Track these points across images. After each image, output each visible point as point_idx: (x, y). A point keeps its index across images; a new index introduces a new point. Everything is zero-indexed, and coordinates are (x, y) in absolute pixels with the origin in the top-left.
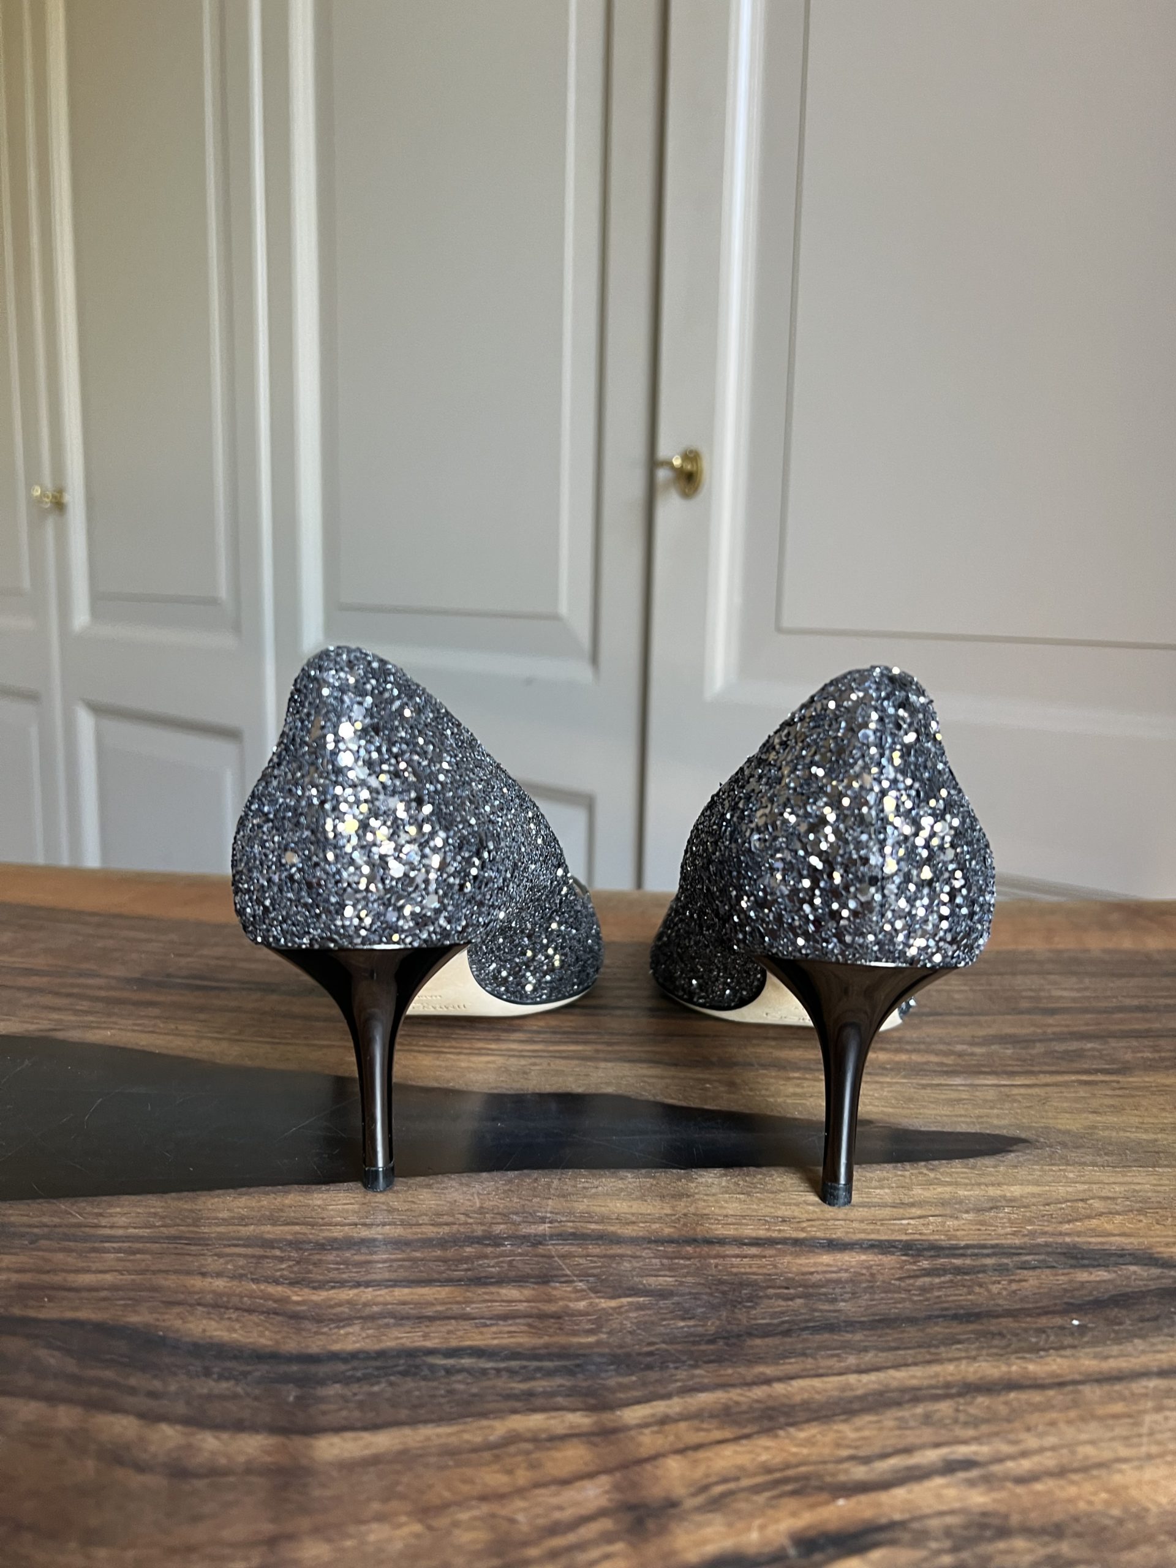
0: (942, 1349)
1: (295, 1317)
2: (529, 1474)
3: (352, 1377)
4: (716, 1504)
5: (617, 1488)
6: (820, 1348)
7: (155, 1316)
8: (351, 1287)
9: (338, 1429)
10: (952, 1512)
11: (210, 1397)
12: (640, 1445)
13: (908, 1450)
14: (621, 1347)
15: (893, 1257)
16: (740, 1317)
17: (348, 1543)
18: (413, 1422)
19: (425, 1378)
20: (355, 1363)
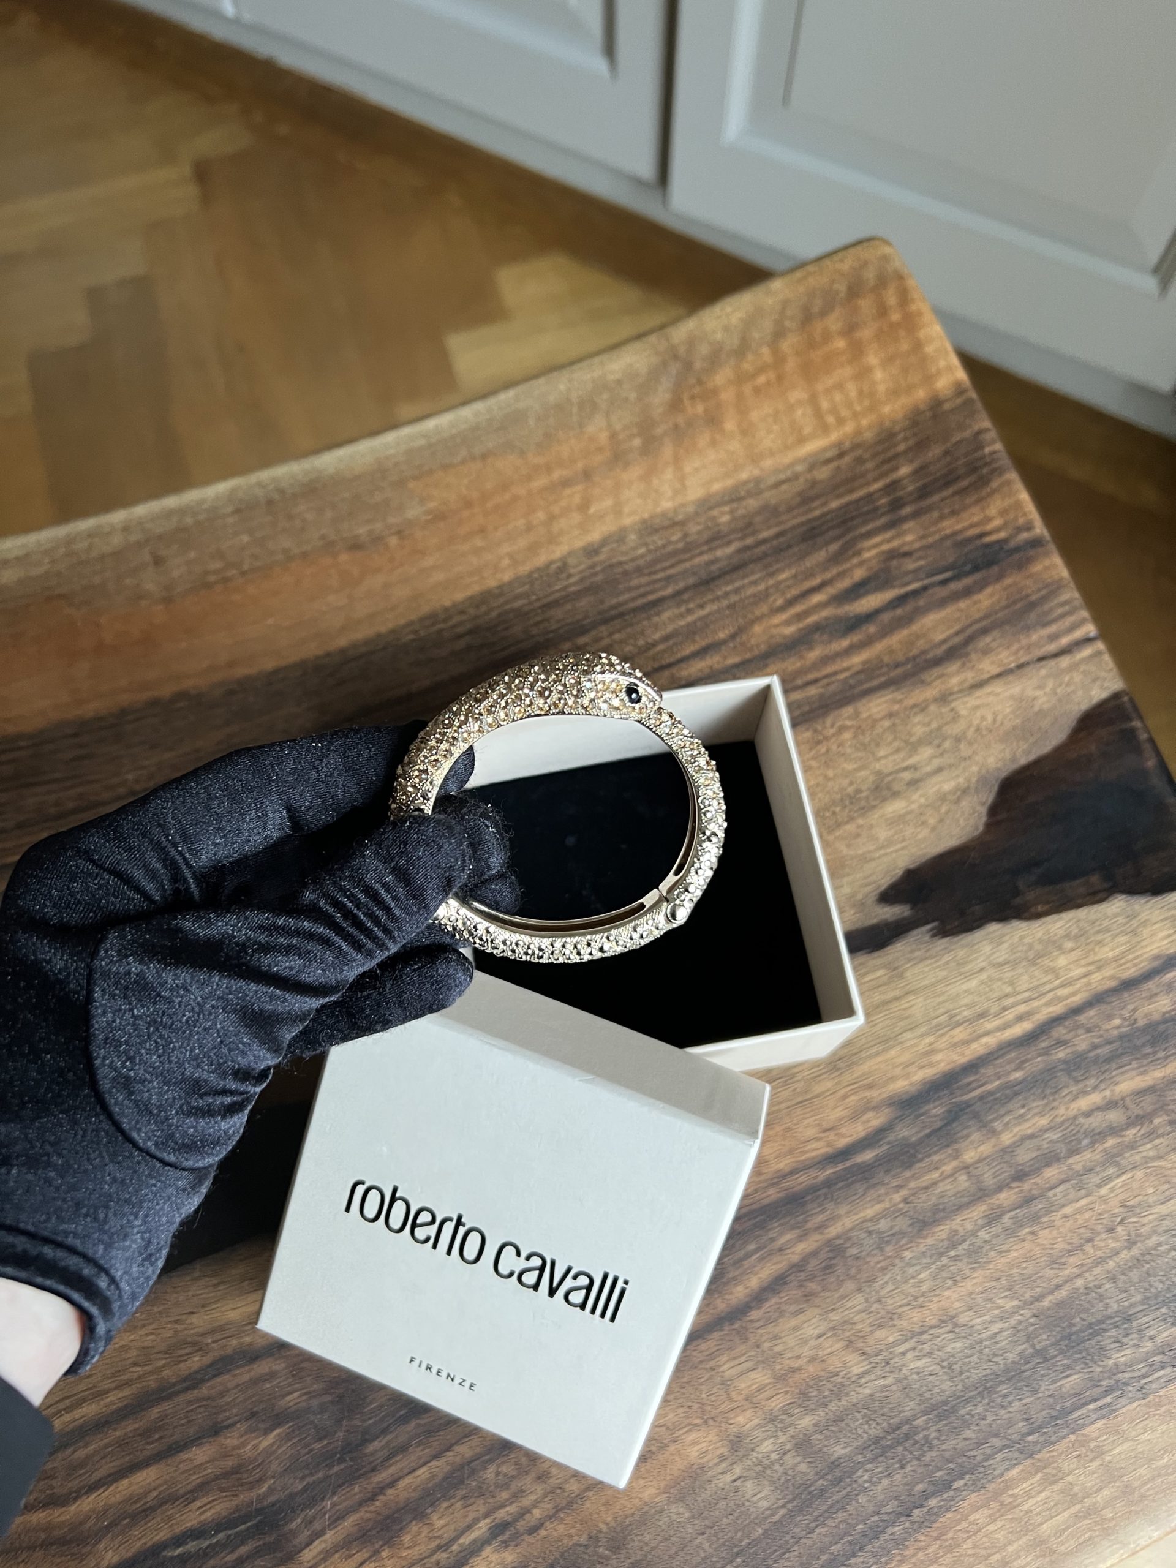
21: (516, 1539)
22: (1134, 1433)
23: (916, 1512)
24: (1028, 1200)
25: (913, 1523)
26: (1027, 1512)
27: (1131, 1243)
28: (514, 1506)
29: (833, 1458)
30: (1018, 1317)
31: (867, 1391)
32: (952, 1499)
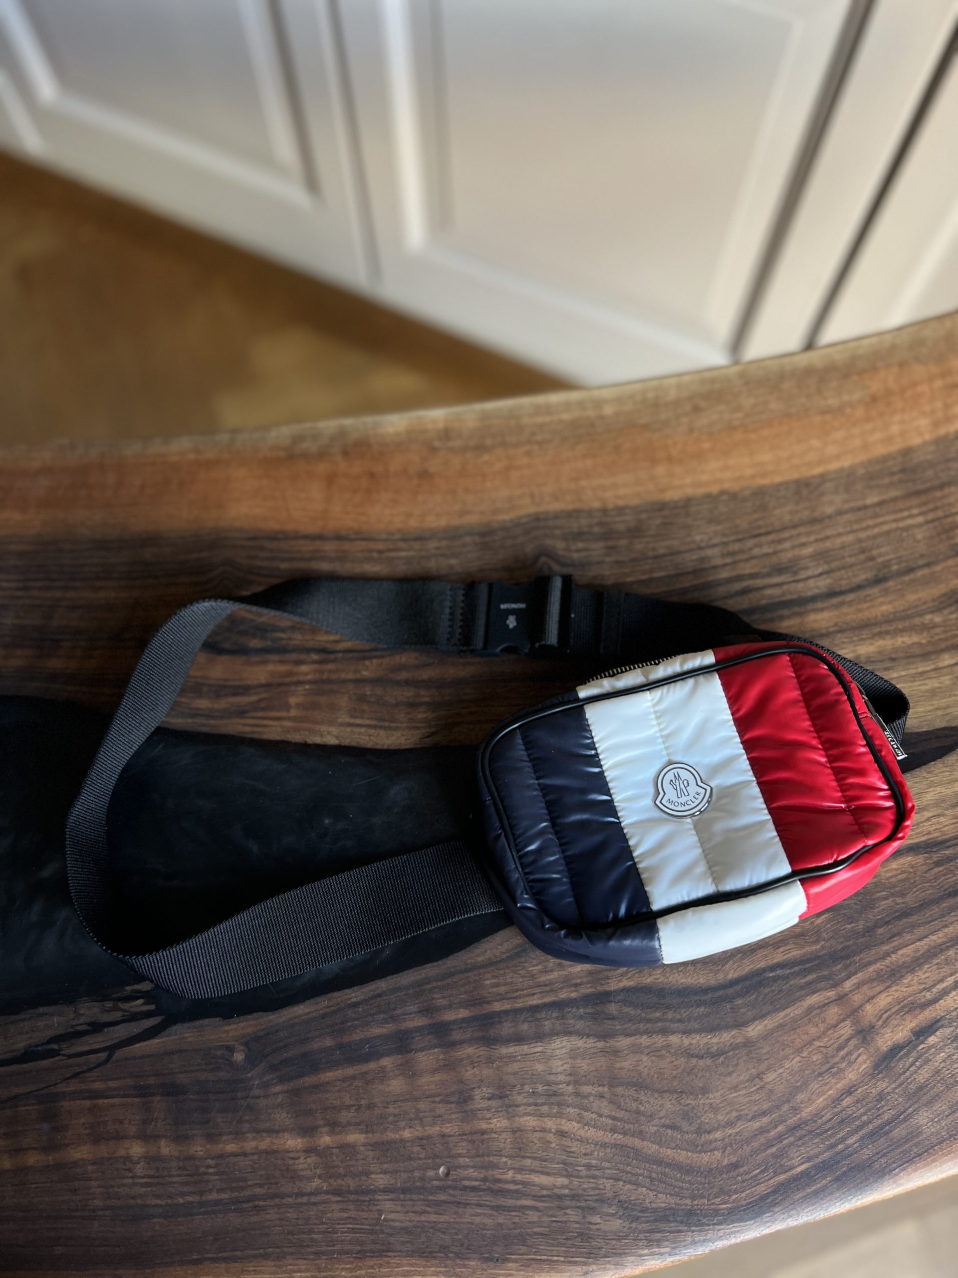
0: (947, 917)
2: (823, 1025)
4: (886, 1023)
5: (853, 1024)
6: (904, 928)
7: (652, 977)
12: (854, 1001)
14: (831, 948)
15: (921, 856)
16: (870, 916)
18: (777, 1010)
19: (768, 986)
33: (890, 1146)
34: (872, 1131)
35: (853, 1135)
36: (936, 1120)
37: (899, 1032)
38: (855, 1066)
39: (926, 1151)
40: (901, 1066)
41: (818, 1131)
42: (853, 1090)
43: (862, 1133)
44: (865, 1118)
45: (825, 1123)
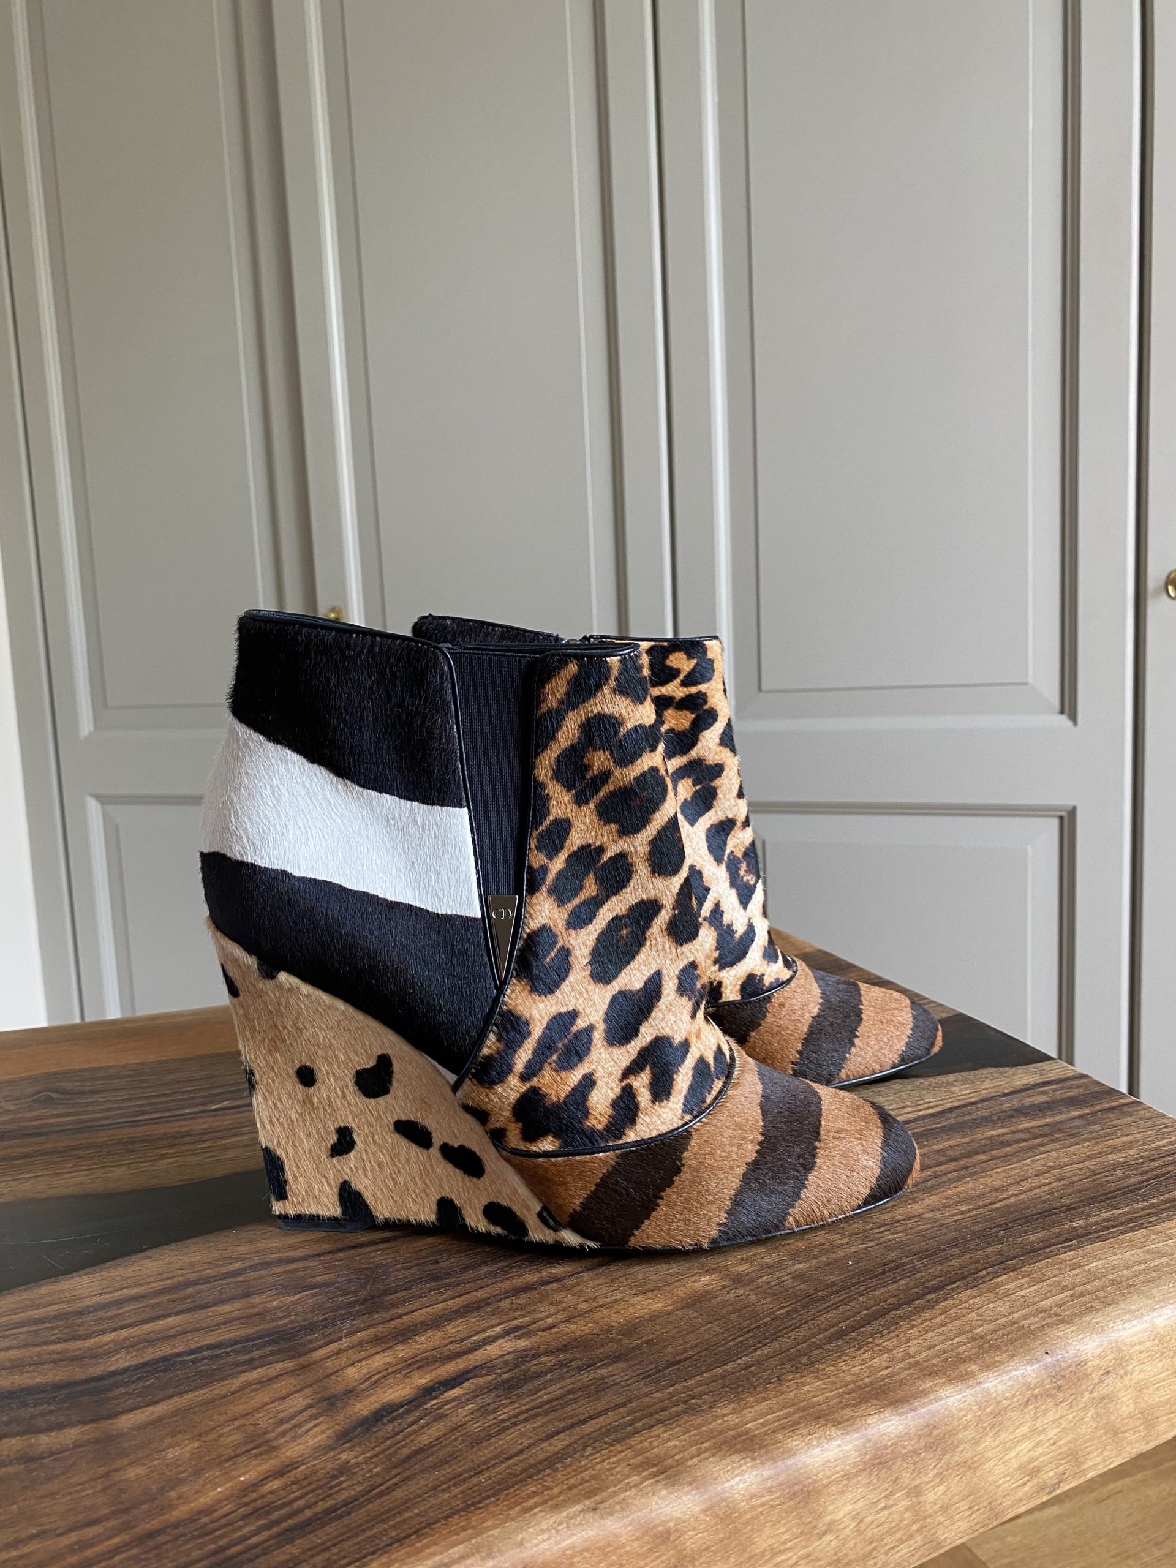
1: (77, 1359)
3: (129, 1381)
4: (376, 1385)
5: (315, 1393)
6: (429, 1291)
8: (111, 1332)
9: (131, 1410)
10: (509, 1353)
11: (33, 1417)
12: (325, 1368)
13: (483, 1331)
14: (304, 1320)
17: (156, 1463)
18: (180, 1394)
19: (179, 1369)
20: (129, 1373)
21: (528, 1335)
22: (1104, 1257)
23: (917, 1302)
24: (966, 1168)
25: (915, 1308)
26: (1023, 1296)
27: (1060, 1180)
28: (528, 1318)
29: (829, 1282)
30: (975, 1212)
31: (853, 1249)
32: (949, 1294)
33: (341, 1535)
34: (310, 1518)
35: (269, 1529)
36: (445, 1486)
37: (397, 1392)
38: (302, 1440)
39: (415, 1533)
40: (391, 1428)
41: (196, 1533)
42: (289, 1468)
43: (290, 1522)
44: (301, 1503)
45: (218, 1520)
